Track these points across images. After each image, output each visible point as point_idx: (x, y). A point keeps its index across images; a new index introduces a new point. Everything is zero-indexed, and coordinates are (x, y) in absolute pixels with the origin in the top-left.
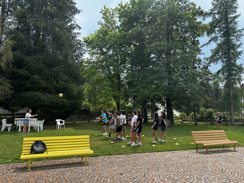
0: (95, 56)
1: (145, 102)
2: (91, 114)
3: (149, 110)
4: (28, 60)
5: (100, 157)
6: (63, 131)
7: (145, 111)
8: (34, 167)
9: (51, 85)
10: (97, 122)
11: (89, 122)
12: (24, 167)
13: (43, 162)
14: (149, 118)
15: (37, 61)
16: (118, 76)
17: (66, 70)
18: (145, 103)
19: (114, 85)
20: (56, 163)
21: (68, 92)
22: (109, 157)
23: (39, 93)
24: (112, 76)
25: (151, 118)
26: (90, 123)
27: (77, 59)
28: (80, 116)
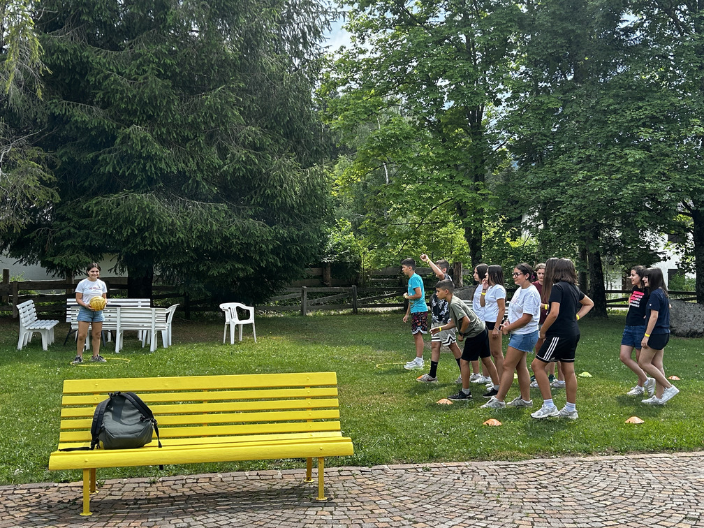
0: (374, 37)
1: (597, 230)
2: (364, 282)
3: (612, 263)
4: (105, 64)
5: (386, 467)
6: (250, 349)
7: (598, 265)
8: (106, 503)
9: (197, 163)
10: (388, 313)
11: (355, 312)
12: (68, 503)
13: (147, 480)
14: (613, 296)
15: (138, 68)
16: (472, 119)
17: (252, 101)
18: (597, 234)
19: (455, 159)
20: (197, 488)
21: (264, 192)
22: (428, 470)
23: (151, 197)
24: (445, 121)
25: (620, 296)
26: (358, 318)
27: (299, 54)
28: (319, 289)
